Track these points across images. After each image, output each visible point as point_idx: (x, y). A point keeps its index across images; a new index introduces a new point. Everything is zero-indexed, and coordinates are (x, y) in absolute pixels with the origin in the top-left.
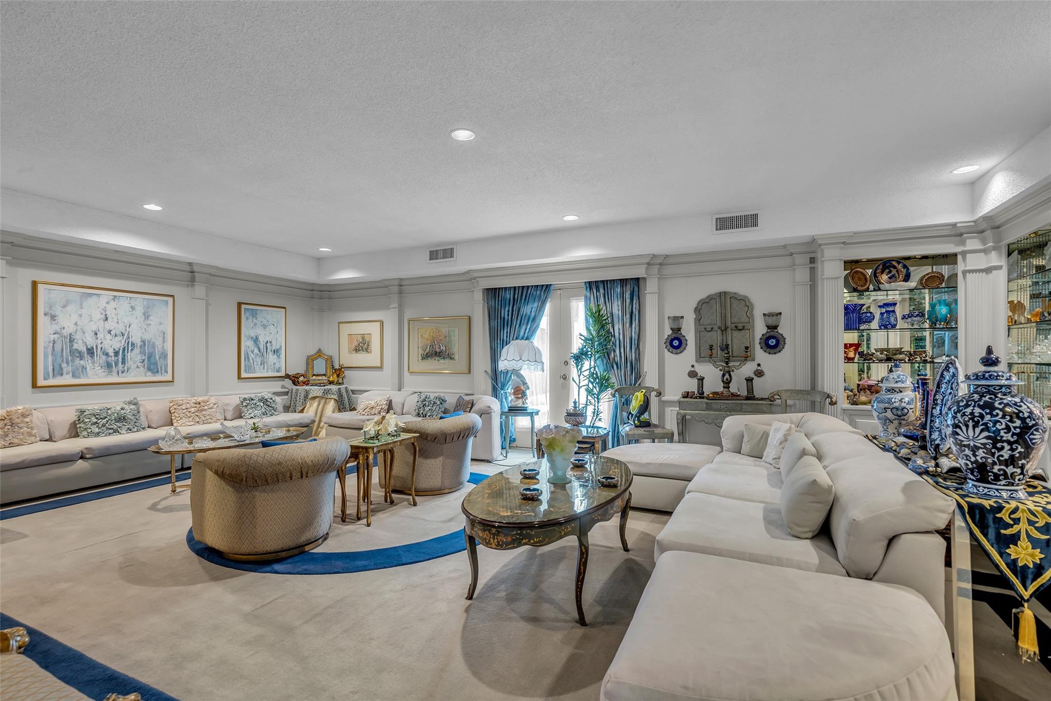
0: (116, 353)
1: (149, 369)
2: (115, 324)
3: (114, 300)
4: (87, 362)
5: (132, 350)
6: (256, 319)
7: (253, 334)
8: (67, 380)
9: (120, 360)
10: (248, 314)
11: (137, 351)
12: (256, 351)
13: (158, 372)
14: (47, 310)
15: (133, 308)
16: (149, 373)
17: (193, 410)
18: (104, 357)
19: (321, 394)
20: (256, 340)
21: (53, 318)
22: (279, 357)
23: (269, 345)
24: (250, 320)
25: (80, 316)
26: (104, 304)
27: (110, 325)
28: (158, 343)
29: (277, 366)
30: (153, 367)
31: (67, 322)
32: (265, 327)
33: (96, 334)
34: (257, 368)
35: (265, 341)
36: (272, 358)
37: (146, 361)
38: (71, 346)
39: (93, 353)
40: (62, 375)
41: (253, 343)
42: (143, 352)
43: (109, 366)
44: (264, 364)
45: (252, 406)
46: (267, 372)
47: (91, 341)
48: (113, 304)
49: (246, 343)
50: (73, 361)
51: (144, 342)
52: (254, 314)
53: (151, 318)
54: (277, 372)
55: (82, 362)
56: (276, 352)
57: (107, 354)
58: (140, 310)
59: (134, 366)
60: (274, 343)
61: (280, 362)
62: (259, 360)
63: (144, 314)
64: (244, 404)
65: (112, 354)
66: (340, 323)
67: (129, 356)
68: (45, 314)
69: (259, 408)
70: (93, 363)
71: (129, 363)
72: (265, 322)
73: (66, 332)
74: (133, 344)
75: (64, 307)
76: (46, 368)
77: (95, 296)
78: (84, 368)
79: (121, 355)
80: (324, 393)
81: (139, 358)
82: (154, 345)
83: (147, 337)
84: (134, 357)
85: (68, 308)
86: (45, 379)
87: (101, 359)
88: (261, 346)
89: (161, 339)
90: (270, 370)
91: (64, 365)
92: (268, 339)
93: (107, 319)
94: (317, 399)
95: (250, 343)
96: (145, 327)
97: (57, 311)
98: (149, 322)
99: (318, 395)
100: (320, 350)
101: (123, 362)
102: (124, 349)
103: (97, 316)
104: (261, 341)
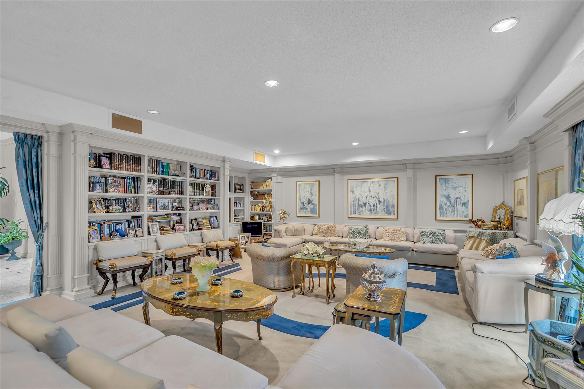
0: (374, 205)
1: (387, 213)
2: (373, 193)
3: (372, 183)
4: (363, 209)
5: (380, 204)
6: (448, 184)
7: (446, 193)
8: (357, 216)
9: (375, 208)
10: (441, 182)
11: (382, 204)
12: (448, 204)
13: (390, 214)
14: (351, 189)
15: (380, 185)
16: (387, 215)
17: (390, 234)
18: (369, 207)
19: (476, 235)
20: (448, 197)
21: (353, 192)
22: (467, 207)
23: (458, 200)
24: (444, 185)
25: (361, 191)
26: (369, 185)
27: (372, 193)
28: (391, 201)
29: (465, 213)
30: (388, 212)
31: (357, 194)
32: (455, 188)
33: (367, 198)
34: (448, 214)
35: (455, 197)
36: (460, 208)
37: (385, 209)
38: (359, 203)
39: (365, 205)
40: (356, 214)
41: (446, 199)
42: (384, 205)
43: (371, 210)
44: (454, 212)
45: (425, 236)
46: (457, 217)
47: (365, 201)
48: (372, 185)
49: (441, 199)
50: (359, 208)
51: (384, 200)
52: (446, 181)
53: (387, 189)
54: (465, 217)
55: (362, 209)
56: (464, 204)
57: (370, 206)
58: (383, 186)
59: (380, 211)
60: (462, 198)
61: (467, 211)
62: (450, 209)
63: (384, 188)
64: (421, 235)
65: (372, 206)
66: (515, 181)
67: (378, 206)
68: (351, 191)
69: (428, 238)
70: (366, 209)
71: (379, 210)
72: (455, 185)
73: (357, 197)
74: (380, 201)
75: (356, 188)
76: (351, 211)
77: (366, 182)
78: (362, 211)
79: (375, 206)
80: (479, 234)
81: (382, 207)
82: (389, 201)
83: (386, 198)
84: (381, 207)
85: (357, 188)
86: (351, 215)
87: (368, 208)
88: (452, 201)
89: (392, 198)
90: (459, 216)
91: (356, 210)
92: (458, 196)
93: (370, 191)
94: (473, 238)
95: (444, 200)
96: (385, 193)
97: (354, 189)
98: (387, 191)
99: (473, 235)
100: (503, 203)
101: (376, 209)
102: (377, 203)
103: (367, 190)
104: (452, 198)
